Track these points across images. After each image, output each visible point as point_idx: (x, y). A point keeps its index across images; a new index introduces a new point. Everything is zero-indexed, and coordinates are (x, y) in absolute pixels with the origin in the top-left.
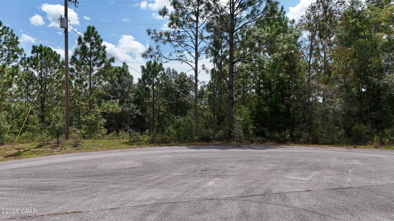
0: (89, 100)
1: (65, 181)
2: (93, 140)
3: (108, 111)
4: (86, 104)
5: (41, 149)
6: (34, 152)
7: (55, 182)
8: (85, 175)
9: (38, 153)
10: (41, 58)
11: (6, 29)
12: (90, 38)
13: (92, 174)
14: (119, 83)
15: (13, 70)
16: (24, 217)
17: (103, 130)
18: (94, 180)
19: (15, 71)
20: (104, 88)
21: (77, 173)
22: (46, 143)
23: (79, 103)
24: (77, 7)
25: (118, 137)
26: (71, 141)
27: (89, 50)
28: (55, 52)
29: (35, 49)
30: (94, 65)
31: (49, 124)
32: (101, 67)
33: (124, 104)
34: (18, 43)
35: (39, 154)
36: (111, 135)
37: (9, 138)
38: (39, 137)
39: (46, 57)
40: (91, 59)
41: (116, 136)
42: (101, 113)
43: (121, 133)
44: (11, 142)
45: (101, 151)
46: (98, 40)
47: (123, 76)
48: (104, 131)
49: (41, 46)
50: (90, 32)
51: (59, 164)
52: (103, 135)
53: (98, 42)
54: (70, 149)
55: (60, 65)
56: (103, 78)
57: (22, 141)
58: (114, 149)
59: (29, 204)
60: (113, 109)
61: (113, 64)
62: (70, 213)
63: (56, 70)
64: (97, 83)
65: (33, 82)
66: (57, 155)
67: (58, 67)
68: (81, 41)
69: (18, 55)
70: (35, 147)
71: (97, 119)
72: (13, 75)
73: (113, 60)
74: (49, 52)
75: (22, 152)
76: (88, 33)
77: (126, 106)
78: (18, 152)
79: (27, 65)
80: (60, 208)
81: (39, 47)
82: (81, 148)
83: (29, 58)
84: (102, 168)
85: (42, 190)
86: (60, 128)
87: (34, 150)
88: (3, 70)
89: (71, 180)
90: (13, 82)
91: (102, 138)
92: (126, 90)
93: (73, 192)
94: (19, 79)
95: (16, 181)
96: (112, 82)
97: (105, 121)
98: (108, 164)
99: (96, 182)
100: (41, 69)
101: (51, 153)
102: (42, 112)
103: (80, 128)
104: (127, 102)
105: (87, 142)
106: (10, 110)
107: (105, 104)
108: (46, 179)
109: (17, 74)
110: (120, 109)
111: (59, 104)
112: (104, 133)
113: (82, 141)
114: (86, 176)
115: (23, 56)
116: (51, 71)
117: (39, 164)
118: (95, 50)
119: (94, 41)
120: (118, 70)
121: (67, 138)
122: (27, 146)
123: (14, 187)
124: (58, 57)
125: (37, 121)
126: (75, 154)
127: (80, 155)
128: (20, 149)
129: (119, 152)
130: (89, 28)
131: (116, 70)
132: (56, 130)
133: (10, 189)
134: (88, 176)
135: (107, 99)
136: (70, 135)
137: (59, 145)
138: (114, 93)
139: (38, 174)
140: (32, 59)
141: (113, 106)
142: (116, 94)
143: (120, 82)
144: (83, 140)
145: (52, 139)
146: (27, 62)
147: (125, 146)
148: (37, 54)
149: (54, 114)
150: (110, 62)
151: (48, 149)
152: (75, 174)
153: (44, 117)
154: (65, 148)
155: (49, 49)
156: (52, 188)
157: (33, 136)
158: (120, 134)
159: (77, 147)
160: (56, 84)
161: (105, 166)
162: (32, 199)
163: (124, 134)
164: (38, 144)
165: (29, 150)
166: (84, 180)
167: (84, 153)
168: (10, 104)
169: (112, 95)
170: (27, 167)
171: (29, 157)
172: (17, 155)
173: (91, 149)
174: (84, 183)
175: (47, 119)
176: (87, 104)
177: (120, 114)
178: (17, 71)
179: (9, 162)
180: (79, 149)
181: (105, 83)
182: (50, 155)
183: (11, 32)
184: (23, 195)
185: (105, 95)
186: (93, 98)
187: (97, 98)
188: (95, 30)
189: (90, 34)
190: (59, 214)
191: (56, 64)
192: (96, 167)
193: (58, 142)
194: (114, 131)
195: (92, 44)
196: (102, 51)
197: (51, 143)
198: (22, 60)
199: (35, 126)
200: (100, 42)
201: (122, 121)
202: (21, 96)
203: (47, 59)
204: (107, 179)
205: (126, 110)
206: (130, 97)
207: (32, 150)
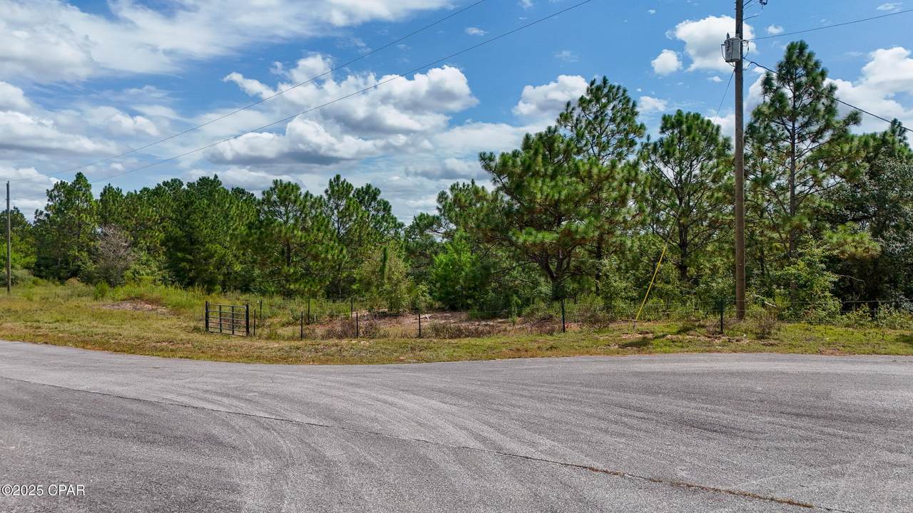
0: (791, 226)
1: (753, 419)
2: (803, 324)
3: (843, 252)
4: (781, 237)
5: (688, 337)
6: (673, 342)
7: (730, 417)
8: (801, 411)
9: (680, 344)
10: (680, 140)
11: (615, 90)
12: (792, 74)
13: (821, 413)
14: (871, 179)
15: (629, 173)
16: (679, 485)
17: (831, 302)
18: (830, 430)
19: (633, 174)
20: (829, 194)
21: (780, 404)
22: (697, 324)
23: (765, 236)
24: (765, 4)
25: (875, 322)
26: (749, 323)
27: (791, 103)
28: (709, 123)
29: (667, 124)
30: (802, 138)
31: (696, 283)
32: (821, 141)
33: (886, 234)
34: (636, 114)
35: (683, 346)
36: (853, 315)
37: (624, 309)
38: (679, 309)
39: (691, 136)
40: (794, 125)
41: (870, 319)
42: (825, 257)
43: (883, 311)
44: (628, 316)
45: (833, 356)
46: (814, 74)
47: (882, 157)
48: (834, 304)
49: (679, 113)
50: (794, 58)
51: (732, 374)
52: (832, 315)
53: (814, 79)
54: (748, 341)
55: (718, 151)
56: (826, 167)
57: (648, 317)
58: (868, 354)
59: (684, 457)
60: (856, 247)
61: (854, 130)
62: (781, 502)
63: (711, 163)
64: (811, 183)
65: (665, 192)
66: (724, 354)
67: (714, 153)
68: (771, 85)
69: (637, 139)
70: (675, 331)
71: (811, 273)
72: (628, 181)
73: (854, 118)
74: (697, 124)
75: (650, 339)
76: (787, 62)
77: (894, 238)
78: (644, 338)
79: (653, 158)
80: (754, 482)
81: (676, 116)
82: (776, 342)
83: (655, 144)
84: (845, 401)
85: (705, 429)
86: (721, 291)
87: (674, 337)
88: (611, 173)
89: (768, 419)
90: (630, 195)
91: (829, 322)
92: (892, 195)
93: (778, 449)
94: (639, 190)
95: (648, 401)
96: (850, 176)
97: (835, 278)
98: (861, 393)
99: (834, 435)
100: (680, 164)
101: (708, 349)
102: (682, 256)
103: (770, 294)
104: (897, 227)
105: (791, 330)
106: (623, 253)
107: (834, 236)
108: (709, 406)
109: (636, 179)
110: (876, 247)
111: (716, 238)
112: (833, 309)
113: (777, 325)
114: (804, 415)
115: (644, 140)
116: (702, 166)
117: (688, 369)
118: (806, 100)
119: (804, 79)
120: (872, 143)
121: (741, 316)
122: (659, 327)
123: (647, 412)
124: (714, 132)
125: (675, 274)
126: (765, 355)
127: (778, 360)
128: (647, 333)
129: (886, 363)
130: (791, 49)
131: (866, 144)
132: (712, 297)
133: (641, 414)
134: (810, 416)
135: (837, 220)
136: (746, 311)
137: (725, 331)
138: (856, 206)
139: (690, 390)
140: (662, 144)
141: (857, 238)
142: (862, 207)
143: (874, 174)
144: (780, 322)
145: (706, 317)
146: (652, 153)
147: (901, 347)
148: (673, 133)
149: (708, 261)
150: (848, 124)
151: (702, 338)
152: (776, 407)
153: (686, 267)
154: (737, 338)
155: (697, 117)
156: (727, 431)
157: (668, 307)
158: (882, 314)
159: (766, 338)
160: (708, 193)
161: (850, 396)
162: (688, 445)
163: (894, 315)
164: (680, 324)
165: (664, 336)
166: (799, 423)
167: (788, 356)
168: (625, 242)
169: (852, 210)
170: (665, 374)
171: (665, 352)
172: (641, 345)
173: (801, 346)
174: (802, 433)
175: (692, 271)
176: (784, 236)
177: (874, 261)
178: (637, 174)
179: (629, 357)
180: (772, 345)
181: (831, 181)
182: (709, 352)
183: (623, 95)
184: (668, 432)
185: (831, 211)
186: (801, 220)
187: (810, 220)
188: (807, 51)
189: (794, 62)
190: (754, 496)
191: (711, 148)
192: (827, 396)
193: (722, 324)
194: (863, 305)
195: (798, 87)
196: (824, 100)
197: (708, 324)
198: (643, 149)
199: (669, 287)
200: (820, 78)
201: (881, 279)
202: (643, 223)
203: (694, 139)
204: (865, 432)
205: (893, 250)
206: (907, 214)
207: (669, 336)
